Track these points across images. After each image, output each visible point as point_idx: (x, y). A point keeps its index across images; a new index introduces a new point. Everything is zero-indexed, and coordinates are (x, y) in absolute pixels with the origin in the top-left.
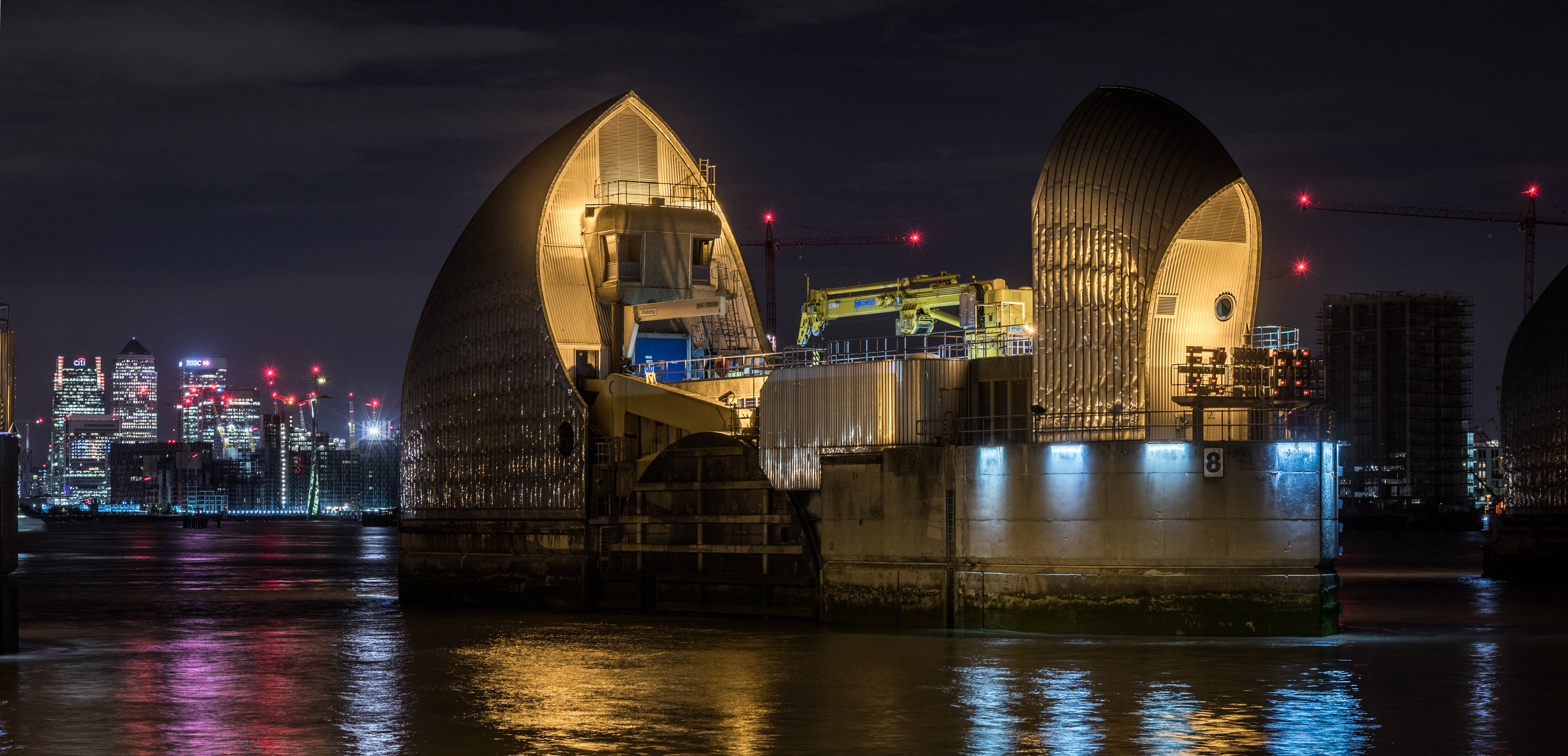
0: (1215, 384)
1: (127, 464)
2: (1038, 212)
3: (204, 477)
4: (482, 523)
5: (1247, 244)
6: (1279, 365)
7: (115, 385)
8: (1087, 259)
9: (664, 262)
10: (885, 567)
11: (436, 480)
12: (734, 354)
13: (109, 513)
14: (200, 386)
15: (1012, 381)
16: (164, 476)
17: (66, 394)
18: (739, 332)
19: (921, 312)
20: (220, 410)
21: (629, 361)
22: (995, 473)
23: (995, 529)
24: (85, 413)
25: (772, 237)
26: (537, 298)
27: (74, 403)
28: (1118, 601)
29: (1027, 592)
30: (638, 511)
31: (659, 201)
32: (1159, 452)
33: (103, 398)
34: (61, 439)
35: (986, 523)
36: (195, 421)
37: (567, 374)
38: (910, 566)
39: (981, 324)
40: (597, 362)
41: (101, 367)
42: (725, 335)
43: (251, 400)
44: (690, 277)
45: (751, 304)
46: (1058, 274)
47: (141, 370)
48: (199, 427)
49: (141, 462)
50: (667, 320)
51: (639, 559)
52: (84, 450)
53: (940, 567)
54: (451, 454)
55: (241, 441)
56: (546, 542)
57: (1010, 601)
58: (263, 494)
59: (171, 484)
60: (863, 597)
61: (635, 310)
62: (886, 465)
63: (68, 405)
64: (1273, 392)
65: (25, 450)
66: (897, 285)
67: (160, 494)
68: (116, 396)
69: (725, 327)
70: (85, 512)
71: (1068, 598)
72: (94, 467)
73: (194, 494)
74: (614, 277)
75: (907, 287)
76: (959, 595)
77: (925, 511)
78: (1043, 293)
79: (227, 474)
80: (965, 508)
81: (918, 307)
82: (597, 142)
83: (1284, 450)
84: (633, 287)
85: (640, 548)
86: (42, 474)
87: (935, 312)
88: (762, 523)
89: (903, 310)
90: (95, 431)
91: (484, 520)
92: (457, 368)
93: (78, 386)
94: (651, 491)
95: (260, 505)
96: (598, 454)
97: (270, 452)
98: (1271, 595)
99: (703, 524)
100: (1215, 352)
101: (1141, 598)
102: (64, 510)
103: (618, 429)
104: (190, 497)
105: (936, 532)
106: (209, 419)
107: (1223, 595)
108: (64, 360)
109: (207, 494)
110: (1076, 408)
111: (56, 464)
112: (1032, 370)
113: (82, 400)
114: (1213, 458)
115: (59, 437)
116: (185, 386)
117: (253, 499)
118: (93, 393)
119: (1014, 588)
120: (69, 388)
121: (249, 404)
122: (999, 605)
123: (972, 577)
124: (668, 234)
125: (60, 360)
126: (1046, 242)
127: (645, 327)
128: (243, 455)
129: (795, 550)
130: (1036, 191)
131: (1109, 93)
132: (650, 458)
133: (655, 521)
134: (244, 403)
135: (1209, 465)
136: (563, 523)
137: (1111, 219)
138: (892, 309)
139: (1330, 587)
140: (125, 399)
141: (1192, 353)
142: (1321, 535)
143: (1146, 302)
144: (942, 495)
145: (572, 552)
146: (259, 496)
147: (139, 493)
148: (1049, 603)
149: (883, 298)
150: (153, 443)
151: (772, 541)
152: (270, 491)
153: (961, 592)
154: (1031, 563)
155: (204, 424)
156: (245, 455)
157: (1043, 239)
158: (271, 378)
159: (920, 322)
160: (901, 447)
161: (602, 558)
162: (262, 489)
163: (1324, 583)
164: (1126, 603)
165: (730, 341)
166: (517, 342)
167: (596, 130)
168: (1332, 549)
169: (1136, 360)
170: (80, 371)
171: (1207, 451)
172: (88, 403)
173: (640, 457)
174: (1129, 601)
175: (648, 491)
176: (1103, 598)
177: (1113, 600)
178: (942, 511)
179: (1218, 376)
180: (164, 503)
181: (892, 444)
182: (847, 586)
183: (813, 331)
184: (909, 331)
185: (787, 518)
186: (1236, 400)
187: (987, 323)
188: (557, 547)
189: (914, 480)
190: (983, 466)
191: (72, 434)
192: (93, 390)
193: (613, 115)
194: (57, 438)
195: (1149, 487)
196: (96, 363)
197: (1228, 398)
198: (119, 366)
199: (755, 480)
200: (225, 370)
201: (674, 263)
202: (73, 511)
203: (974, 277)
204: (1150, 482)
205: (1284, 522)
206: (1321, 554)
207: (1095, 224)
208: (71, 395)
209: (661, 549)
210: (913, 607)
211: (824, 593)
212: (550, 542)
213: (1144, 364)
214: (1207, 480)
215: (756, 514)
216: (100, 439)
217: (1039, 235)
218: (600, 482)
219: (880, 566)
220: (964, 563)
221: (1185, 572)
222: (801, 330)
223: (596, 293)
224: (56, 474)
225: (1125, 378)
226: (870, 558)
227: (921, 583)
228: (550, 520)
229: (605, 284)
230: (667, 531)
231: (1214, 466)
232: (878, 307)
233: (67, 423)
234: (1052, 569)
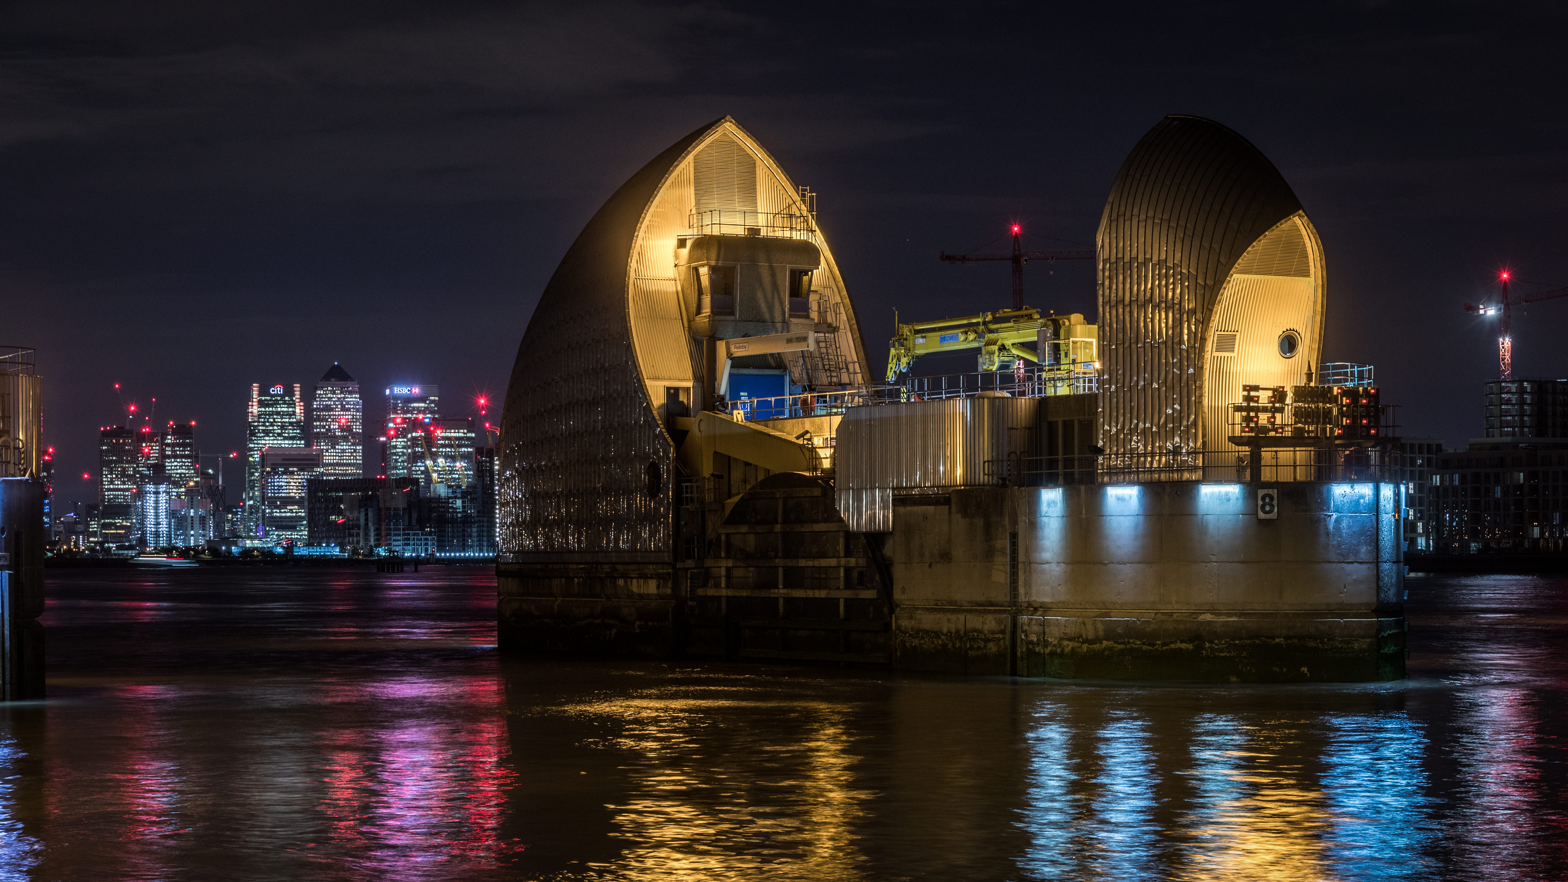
0: (1273, 424)
1: (326, 502)
2: (1103, 246)
3: (410, 516)
4: (575, 566)
5: (1312, 279)
6: (1344, 403)
7: (316, 415)
8: (1148, 295)
9: (759, 295)
10: (954, 611)
11: (531, 521)
12: (836, 391)
13: (305, 555)
14: (409, 415)
15: (1079, 420)
16: (366, 515)
17: (262, 426)
18: (841, 367)
19: (1003, 348)
20: (429, 441)
21: (722, 398)
22: (1055, 514)
23: (1055, 573)
24: (283, 446)
25: (1019, 250)
26: (625, 333)
27: (271, 435)
28: (1173, 646)
29: (1084, 637)
30: (723, 555)
31: (754, 231)
32: (1212, 494)
33: (302, 429)
34: (257, 474)
35: (1046, 566)
36: (404, 454)
37: (655, 413)
38: (976, 610)
39: (1057, 360)
40: (689, 400)
41: (300, 395)
42: (826, 371)
43: (465, 431)
44: (787, 310)
45: (855, 337)
46: (1121, 310)
47: (344, 398)
48: (408, 462)
49: (340, 500)
50: (764, 356)
51: (724, 605)
52: (282, 486)
53: (1004, 612)
54: (547, 495)
55: (454, 476)
56: (635, 586)
57: (1069, 646)
58: (475, 534)
59: (374, 524)
60: (933, 643)
61: (728, 345)
62: (954, 507)
63: (264, 437)
64: (1337, 432)
65: (218, 487)
66: (980, 320)
67: (361, 535)
68: (317, 427)
69: (826, 362)
70: (279, 555)
71: (1124, 643)
72: (293, 505)
73: (399, 535)
74: (707, 310)
75: (990, 322)
76: (1022, 640)
77: (990, 554)
78: (1107, 329)
79: (435, 512)
80: (1027, 552)
81: (999, 343)
82: (692, 169)
83: (1340, 491)
84: (725, 321)
85: (724, 592)
86: (236, 513)
87: (1017, 348)
88: (839, 567)
89: (985, 345)
90: (293, 466)
91: (577, 563)
92: (550, 406)
93: (275, 417)
94: (734, 533)
95: (472, 546)
96: (685, 495)
97: (483, 488)
98: (1326, 639)
99: (783, 567)
100: (1274, 390)
101: (1195, 643)
102: (255, 553)
103: (707, 469)
104: (395, 538)
105: (1001, 576)
106: (419, 452)
107: (1277, 640)
108: (260, 387)
109: (414, 534)
110: (1138, 447)
111: (251, 502)
112: (1097, 408)
113: (279, 431)
114: (1267, 500)
115: (254, 472)
116: (392, 416)
117: (464, 540)
118: (291, 424)
119: (1073, 633)
120: (264, 418)
121: (463, 435)
122: (1059, 651)
123: (1034, 622)
124: (763, 265)
125: (255, 388)
126: (1110, 277)
127: (737, 363)
128: (453, 492)
129: (869, 594)
130: (1101, 224)
131: (1175, 123)
132: (736, 499)
133: (738, 564)
134: (457, 435)
135: (1263, 507)
136: (651, 567)
137: (1171, 253)
138: (975, 345)
139: (1389, 632)
140: (327, 430)
141: (1249, 391)
142: (1378, 578)
143: (1203, 340)
144: (1006, 537)
145: (660, 597)
146: (471, 536)
147: (339, 534)
148: (1105, 649)
149: (966, 333)
150: (358, 479)
151: (848, 586)
152: (483, 531)
153: (1023, 637)
154: (1089, 607)
155: (414, 457)
156: (456, 492)
157: (1107, 274)
158: (483, 407)
159: (1002, 358)
160: (968, 488)
161: (690, 603)
162: (474, 530)
163: (1381, 627)
164: (1180, 649)
165: (831, 376)
166: (607, 378)
167: (690, 158)
168: (1392, 592)
169: (1193, 398)
170: (277, 400)
171: (1261, 493)
172: (286, 435)
173: (730, 498)
174: (1184, 646)
175: (733, 534)
176: (1158, 642)
177: (1167, 645)
178: (1006, 554)
179: (1278, 416)
180: (366, 544)
181: (960, 485)
182: (918, 631)
183: (902, 367)
184: (991, 367)
185: (862, 562)
186: (1297, 439)
187: (1063, 360)
188: (645, 592)
189: (979, 522)
190: (1044, 508)
191: (268, 469)
192: (291, 420)
193: (708, 141)
194: (252, 474)
195: (1203, 529)
196: (294, 391)
197: (1288, 437)
198: (321, 394)
199: (832, 522)
200: (437, 398)
201: (769, 296)
202: (267, 554)
203: (1052, 312)
204: (1204, 524)
205: (1340, 565)
206: (1378, 598)
207: (1155, 259)
208: (267, 426)
209: (744, 593)
210: (979, 653)
211: (896, 639)
212: (639, 586)
213: (1201, 402)
214: (1261, 522)
215: (834, 557)
216: (299, 475)
217: (1104, 270)
218: (686, 524)
219: (949, 611)
220: (1027, 608)
221: (1240, 617)
222: (890, 366)
223: (689, 327)
224: (251, 513)
225: (1183, 417)
226: (939, 602)
227: (986, 627)
228: (639, 563)
229: (698, 318)
230: (751, 575)
231: (1267, 508)
232: (962, 342)
233: (263, 457)
234: (1109, 613)
